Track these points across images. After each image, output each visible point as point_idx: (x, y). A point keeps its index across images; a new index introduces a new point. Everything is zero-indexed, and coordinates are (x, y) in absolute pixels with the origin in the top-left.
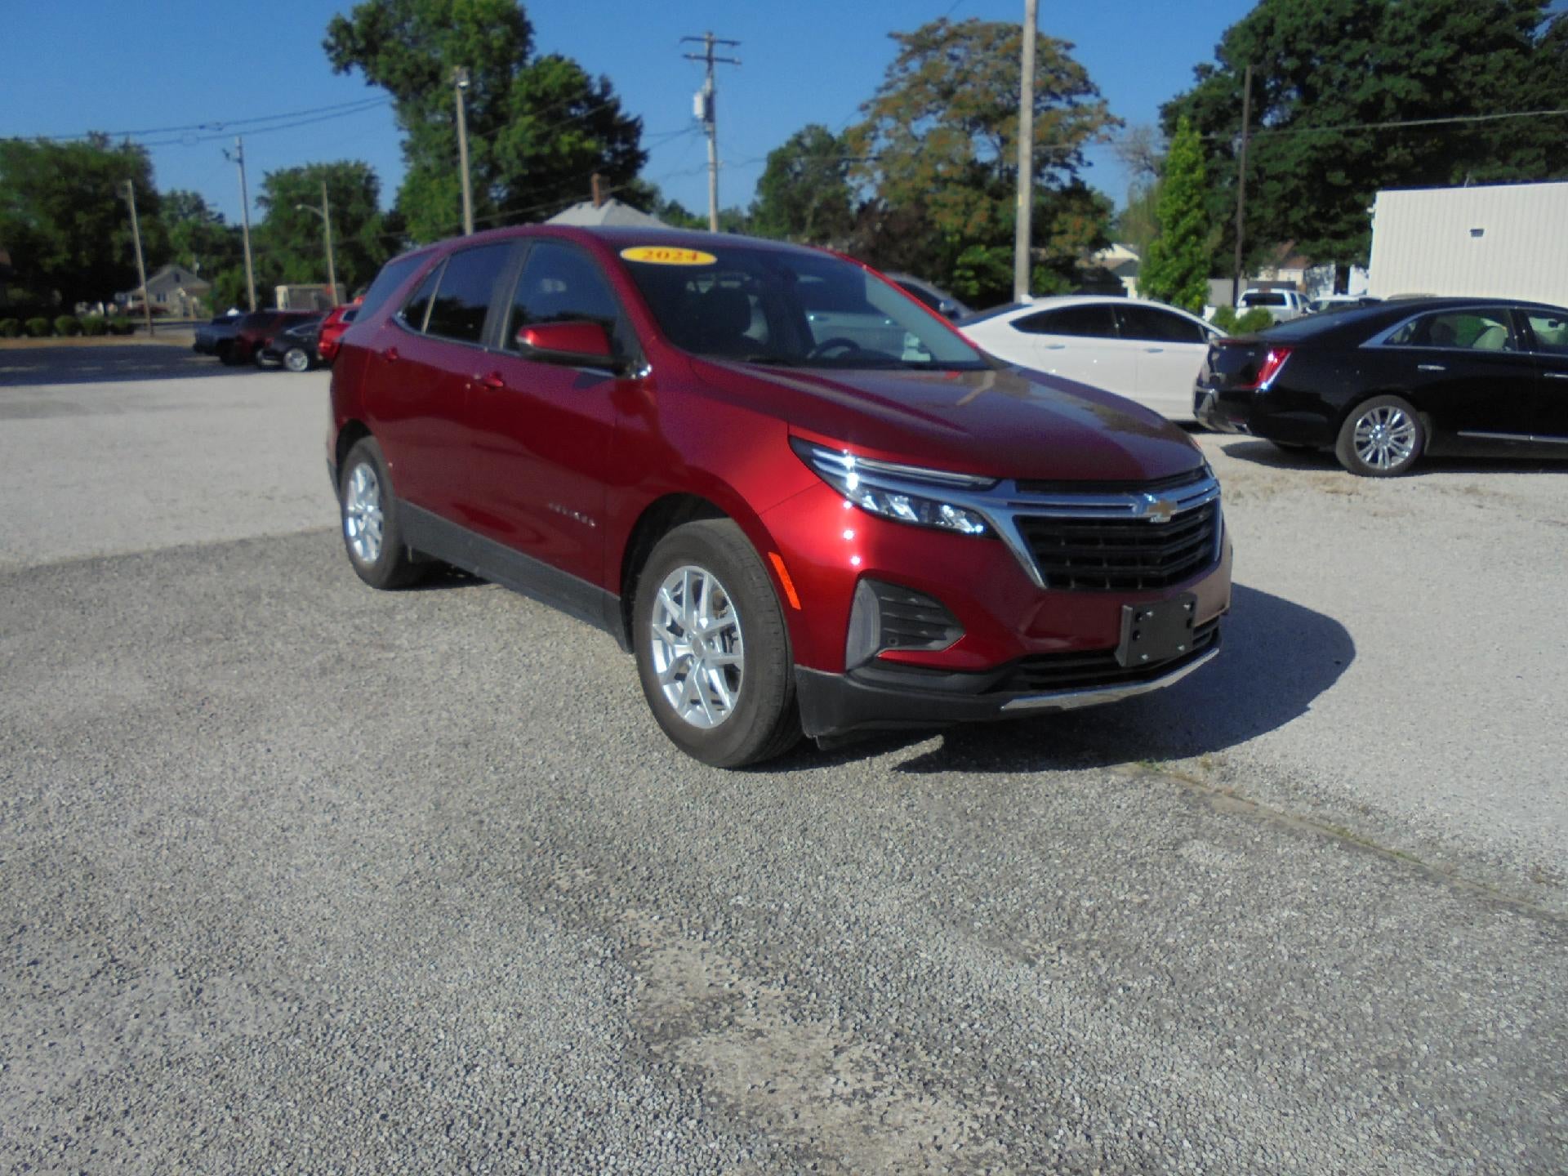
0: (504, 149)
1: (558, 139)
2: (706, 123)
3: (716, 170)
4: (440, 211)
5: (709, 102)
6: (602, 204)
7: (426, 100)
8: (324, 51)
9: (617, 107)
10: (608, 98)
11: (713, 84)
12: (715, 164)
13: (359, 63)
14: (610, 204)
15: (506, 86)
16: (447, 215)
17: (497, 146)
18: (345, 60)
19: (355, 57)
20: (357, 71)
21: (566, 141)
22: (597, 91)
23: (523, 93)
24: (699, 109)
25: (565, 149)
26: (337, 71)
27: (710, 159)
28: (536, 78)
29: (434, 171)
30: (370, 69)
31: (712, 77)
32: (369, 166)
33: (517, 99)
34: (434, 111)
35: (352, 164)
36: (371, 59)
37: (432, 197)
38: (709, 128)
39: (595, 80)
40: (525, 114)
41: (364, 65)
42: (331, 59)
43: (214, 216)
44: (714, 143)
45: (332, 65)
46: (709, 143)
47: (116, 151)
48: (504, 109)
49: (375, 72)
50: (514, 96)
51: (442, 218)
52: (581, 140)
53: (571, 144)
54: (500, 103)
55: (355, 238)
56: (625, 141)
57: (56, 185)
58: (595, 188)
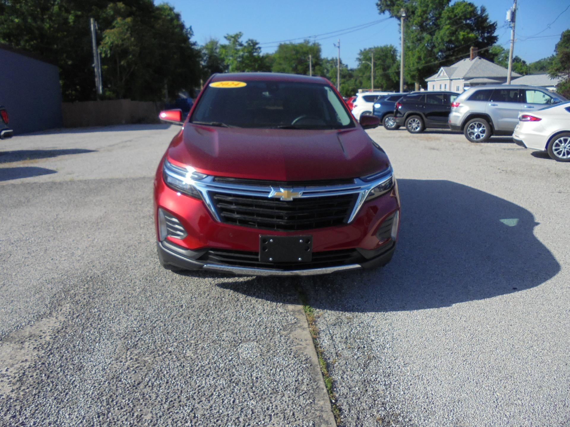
0: (437, 38)
1: (459, 34)
2: (511, 23)
3: (513, 43)
4: (411, 62)
5: (513, 14)
6: (473, 59)
7: (409, 21)
8: (376, 6)
9: (487, 19)
10: (484, 15)
11: (516, 6)
12: (513, 40)
13: (387, 10)
14: (477, 58)
15: (440, 14)
16: (413, 64)
17: (434, 37)
18: (383, 8)
19: (386, 8)
20: (387, 13)
21: (461, 34)
22: (479, 13)
23: (446, 17)
24: (508, 17)
25: (461, 37)
26: (380, 14)
27: (512, 38)
28: (453, 10)
29: (411, 48)
30: (391, 12)
31: (516, 3)
32: (394, 47)
33: (444, 19)
34: (412, 25)
35: (389, 46)
36: (392, 8)
37: (409, 57)
38: (512, 25)
39: (479, 9)
40: (446, 25)
41: (389, 10)
42: (378, 9)
43: (345, 66)
44: (514, 31)
45: (379, 11)
46: (512, 31)
47: (311, 45)
48: (439, 23)
49: (393, 12)
50: (442, 18)
51: (411, 65)
52: (468, 33)
53: (464, 35)
54: (438, 21)
55: (387, 72)
56: (488, 33)
57: (293, 57)
58: (471, 52)
